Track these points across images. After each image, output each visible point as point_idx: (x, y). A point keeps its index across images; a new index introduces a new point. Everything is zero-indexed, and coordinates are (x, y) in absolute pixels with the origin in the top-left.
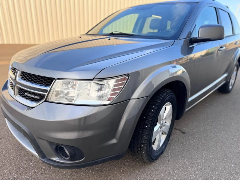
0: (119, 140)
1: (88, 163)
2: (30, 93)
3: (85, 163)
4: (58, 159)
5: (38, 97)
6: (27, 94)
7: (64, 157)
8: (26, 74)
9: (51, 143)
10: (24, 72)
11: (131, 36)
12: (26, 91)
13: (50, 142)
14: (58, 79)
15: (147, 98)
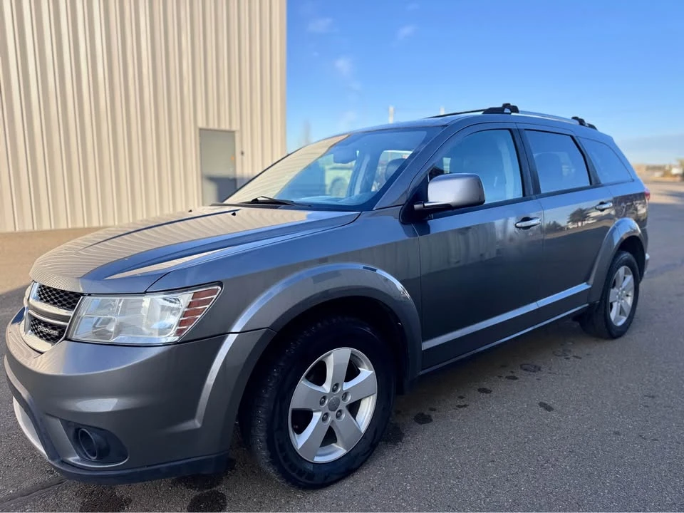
0: (204, 422)
1: (138, 470)
2: (46, 325)
3: (130, 471)
4: (78, 461)
5: (55, 333)
6: (41, 328)
7: (89, 456)
8: (51, 291)
9: (67, 424)
10: (43, 286)
11: (283, 206)
12: (40, 322)
13: (66, 421)
14: (90, 295)
15: (266, 331)
